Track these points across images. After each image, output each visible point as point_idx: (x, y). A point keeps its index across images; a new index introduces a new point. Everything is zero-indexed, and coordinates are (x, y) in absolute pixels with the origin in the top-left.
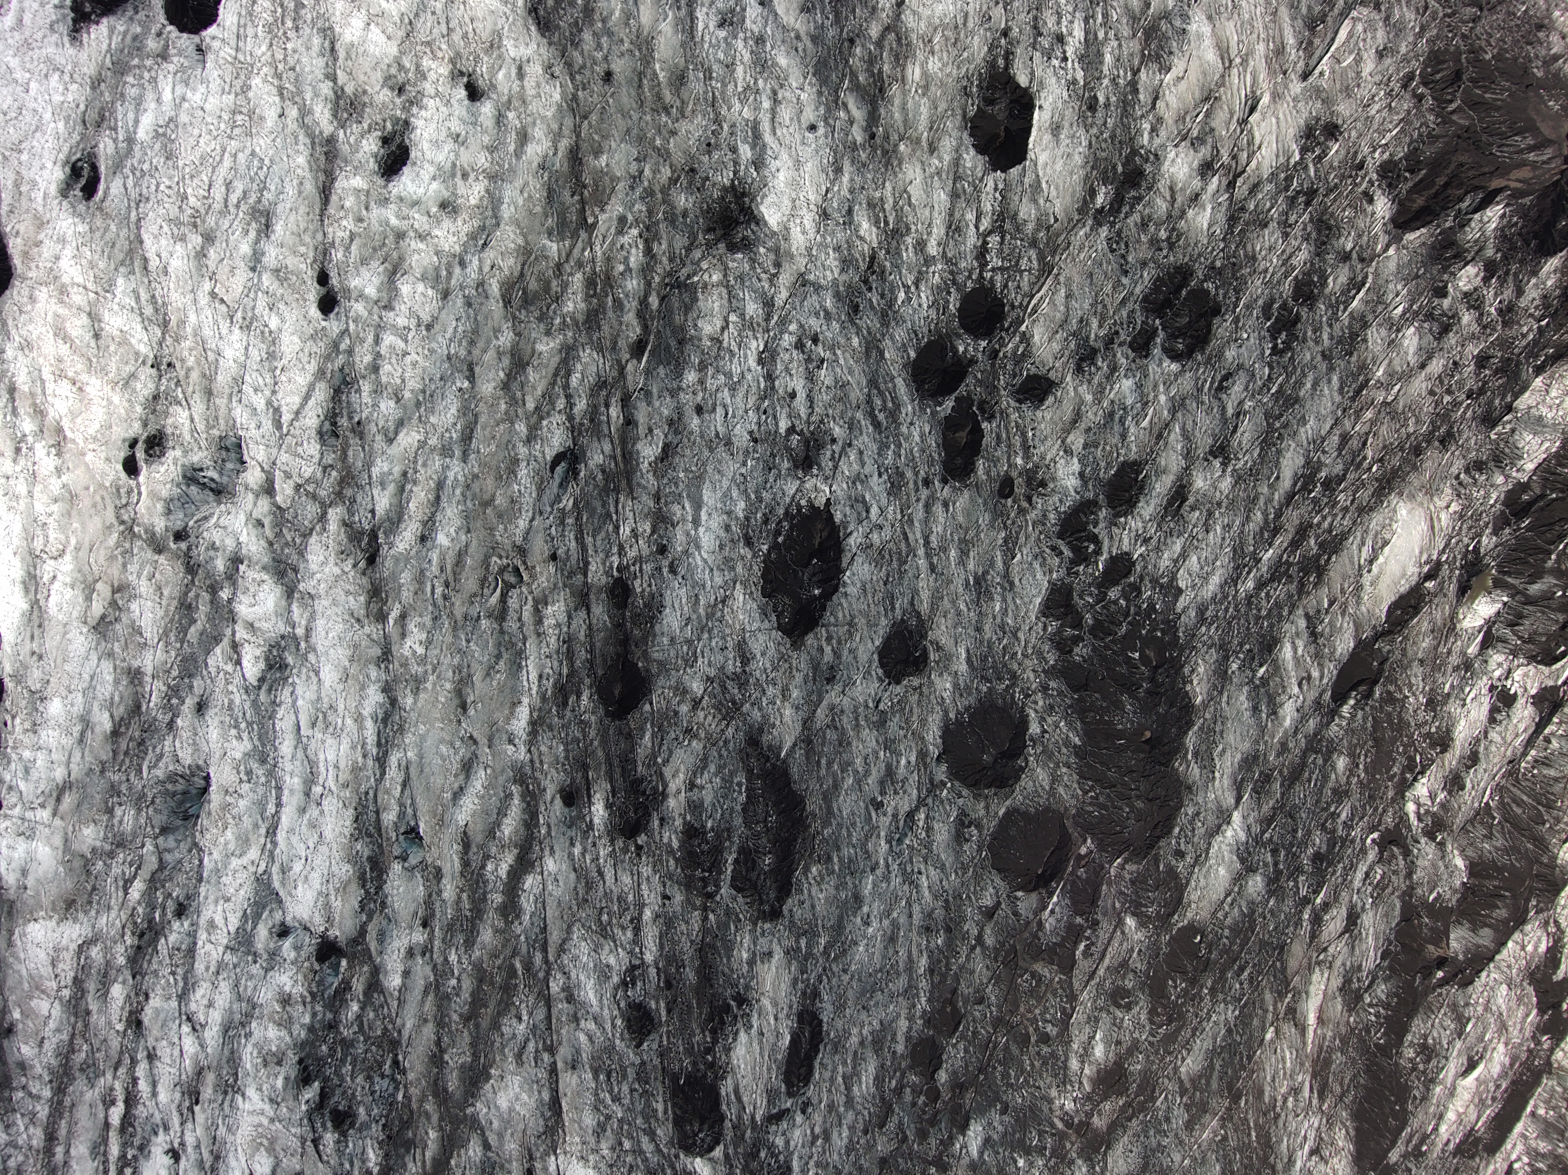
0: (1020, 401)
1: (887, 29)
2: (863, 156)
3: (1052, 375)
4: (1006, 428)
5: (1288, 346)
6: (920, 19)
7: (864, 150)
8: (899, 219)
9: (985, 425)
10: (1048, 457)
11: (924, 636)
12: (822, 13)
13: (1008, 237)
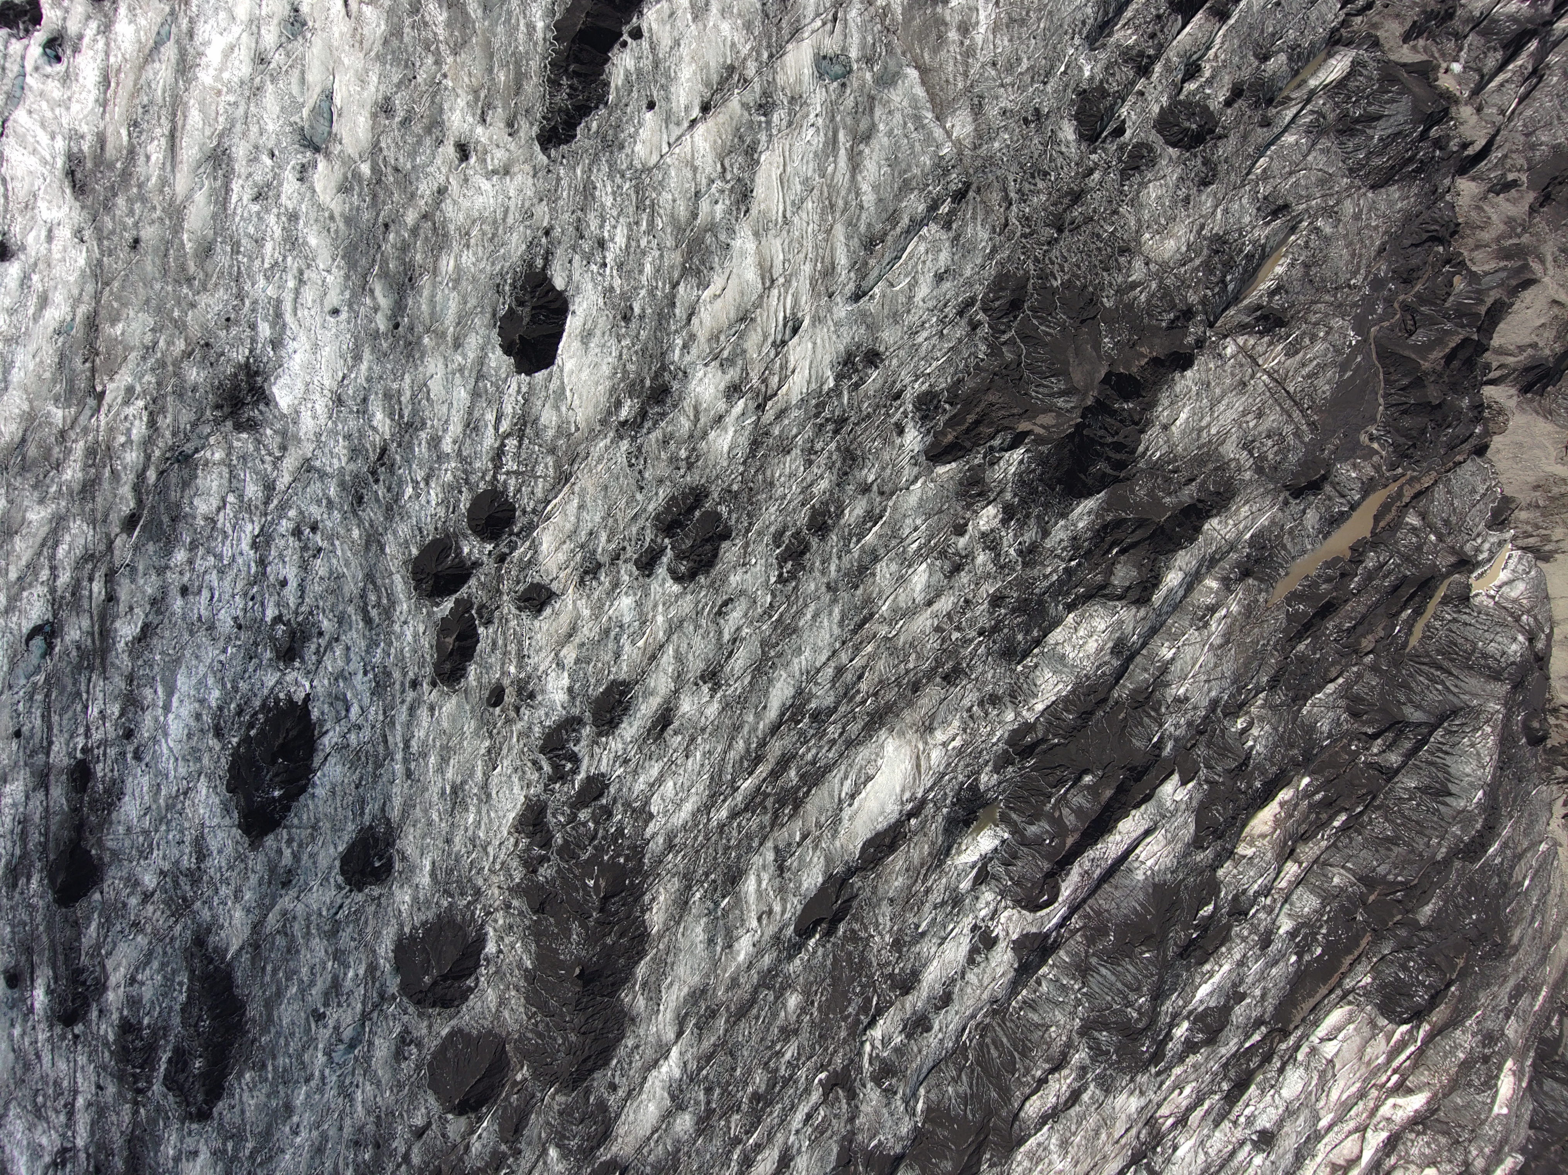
0: (520, 609)
1: (425, 216)
2: (385, 345)
3: (554, 586)
4: (504, 633)
5: (793, 575)
6: (459, 210)
7: (386, 339)
8: (414, 413)
9: (481, 630)
10: (541, 669)
11: (390, 844)
12: (360, 195)
13: (526, 441)
